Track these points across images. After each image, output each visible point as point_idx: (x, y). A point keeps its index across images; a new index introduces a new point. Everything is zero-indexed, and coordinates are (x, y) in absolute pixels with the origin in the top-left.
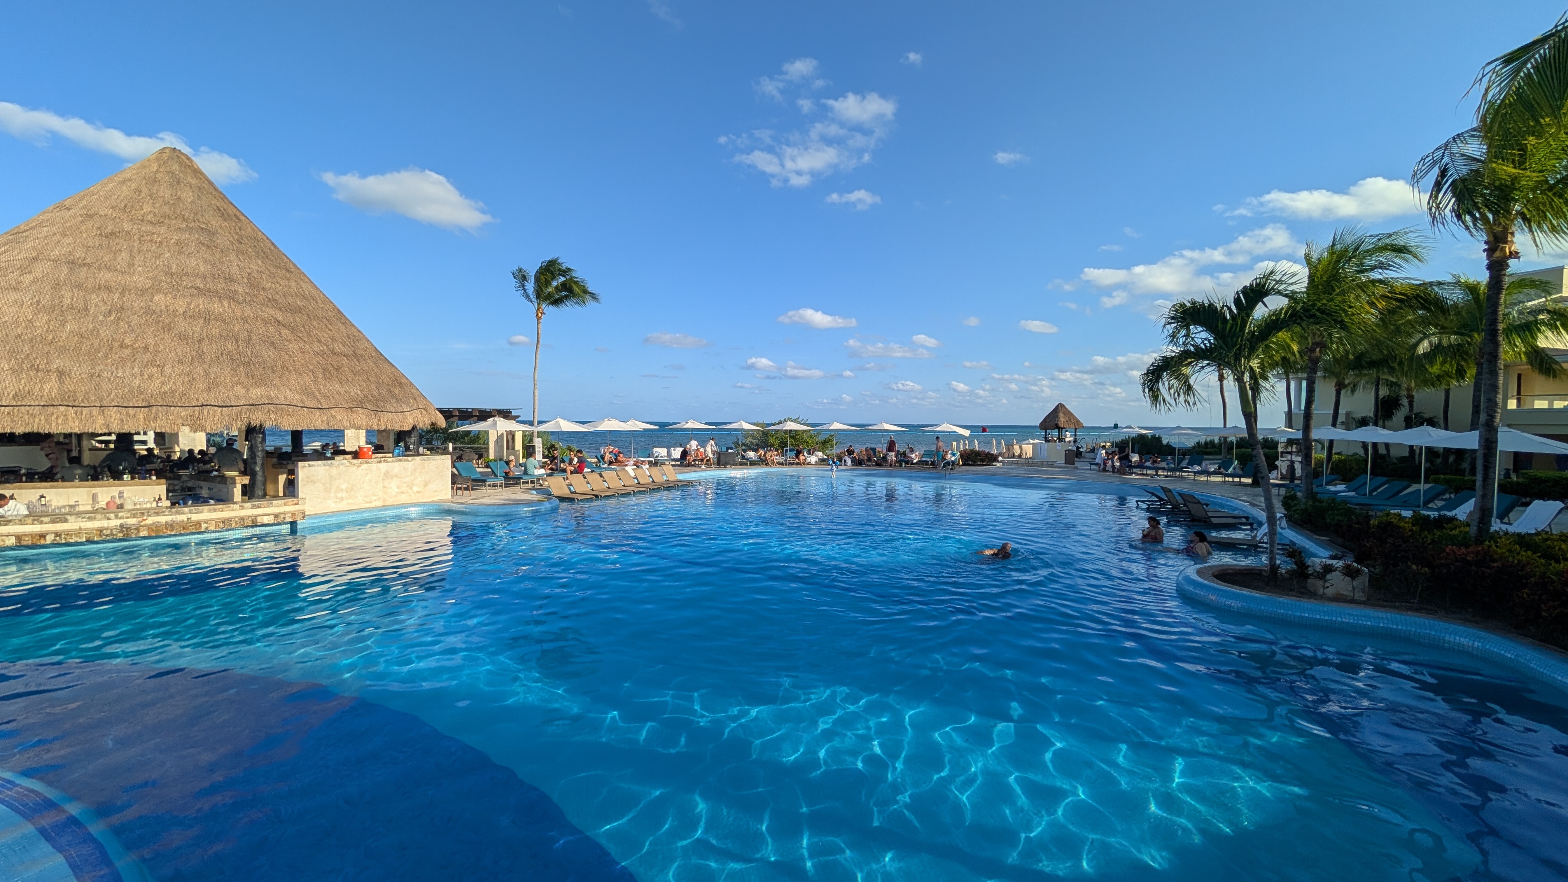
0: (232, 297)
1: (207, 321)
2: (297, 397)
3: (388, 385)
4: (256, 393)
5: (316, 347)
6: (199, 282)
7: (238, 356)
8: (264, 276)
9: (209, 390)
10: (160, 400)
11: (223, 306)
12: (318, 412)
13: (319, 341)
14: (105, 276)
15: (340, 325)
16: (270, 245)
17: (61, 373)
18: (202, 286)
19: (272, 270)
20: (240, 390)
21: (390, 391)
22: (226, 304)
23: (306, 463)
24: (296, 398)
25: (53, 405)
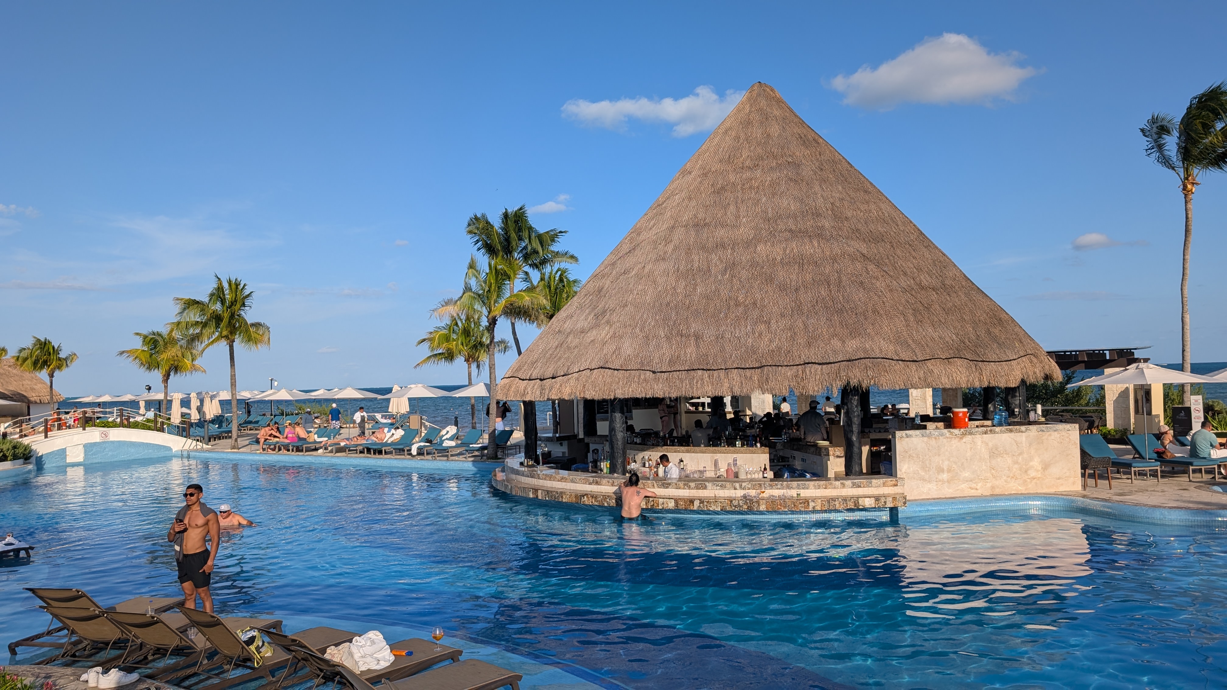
0: (819, 235)
1: (801, 266)
2: (891, 347)
3: (986, 323)
4: (853, 345)
5: (904, 282)
6: (791, 224)
7: (830, 303)
8: (846, 203)
9: (809, 344)
10: (769, 359)
11: (813, 246)
12: (913, 366)
13: (905, 274)
14: (721, 233)
15: (924, 250)
16: (846, 165)
17: (698, 337)
18: (794, 228)
19: (853, 194)
20: (836, 343)
21: (989, 332)
22: (815, 243)
23: (904, 433)
24: (889, 349)
25: (693, 370)
